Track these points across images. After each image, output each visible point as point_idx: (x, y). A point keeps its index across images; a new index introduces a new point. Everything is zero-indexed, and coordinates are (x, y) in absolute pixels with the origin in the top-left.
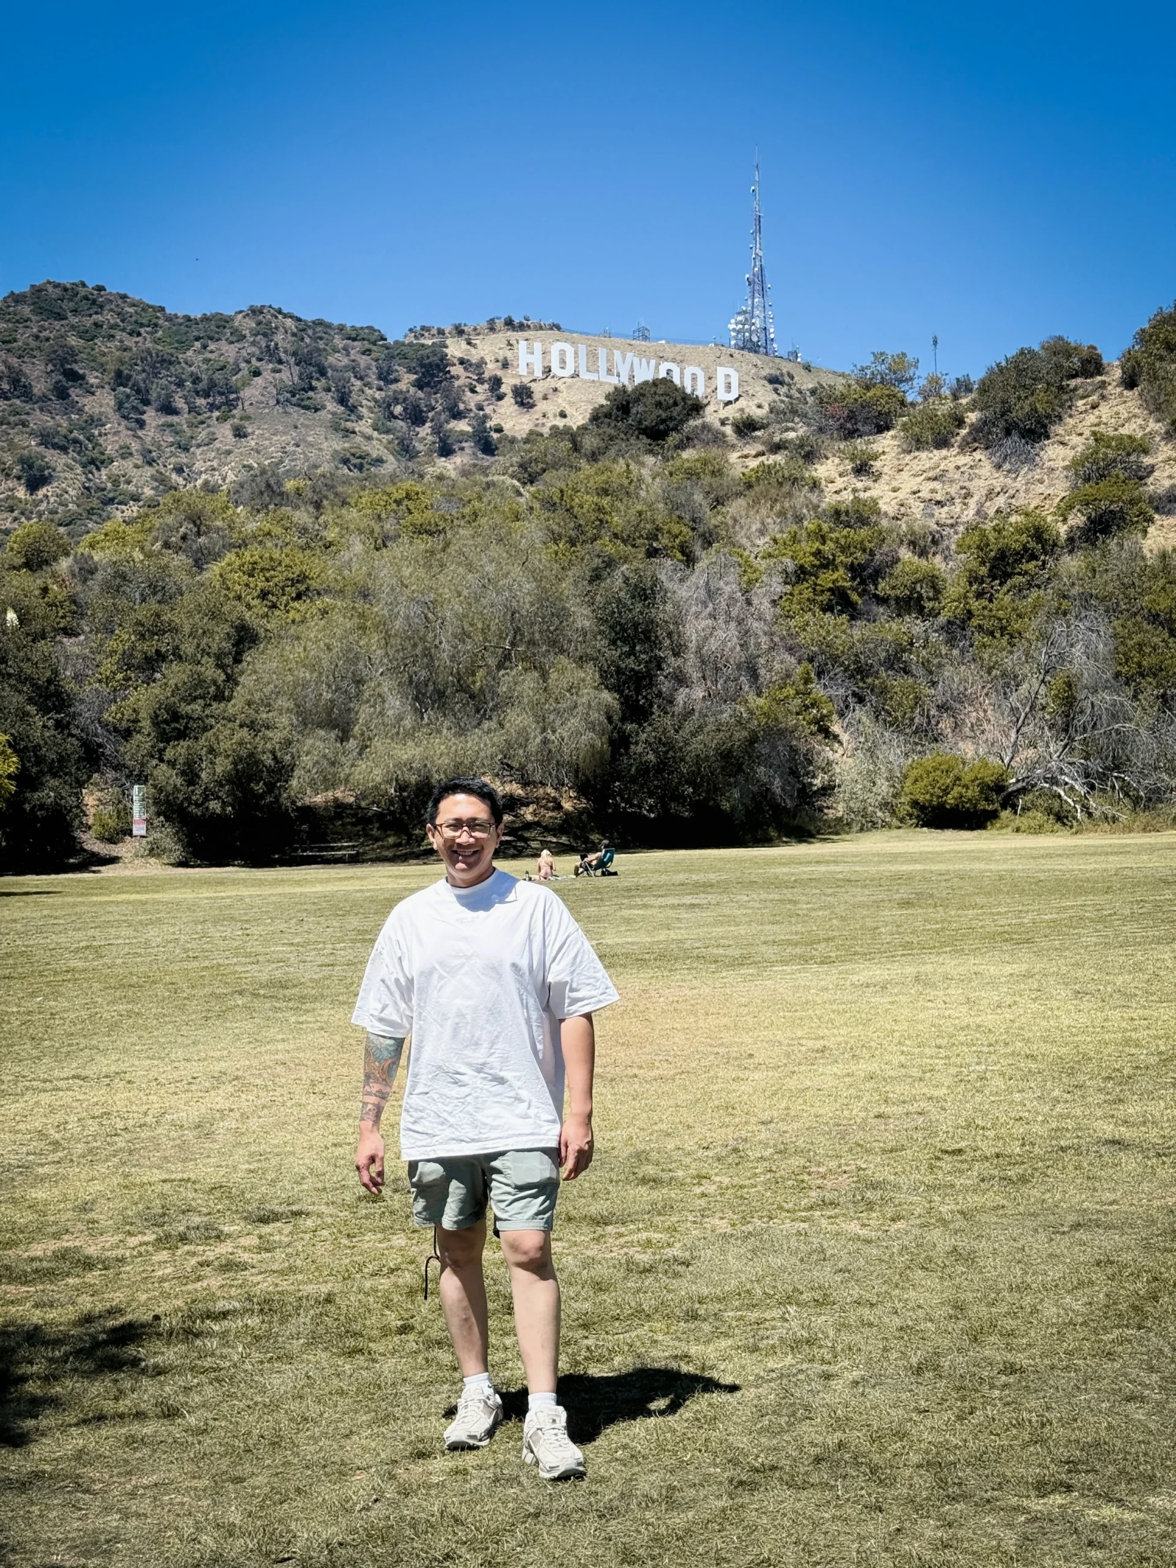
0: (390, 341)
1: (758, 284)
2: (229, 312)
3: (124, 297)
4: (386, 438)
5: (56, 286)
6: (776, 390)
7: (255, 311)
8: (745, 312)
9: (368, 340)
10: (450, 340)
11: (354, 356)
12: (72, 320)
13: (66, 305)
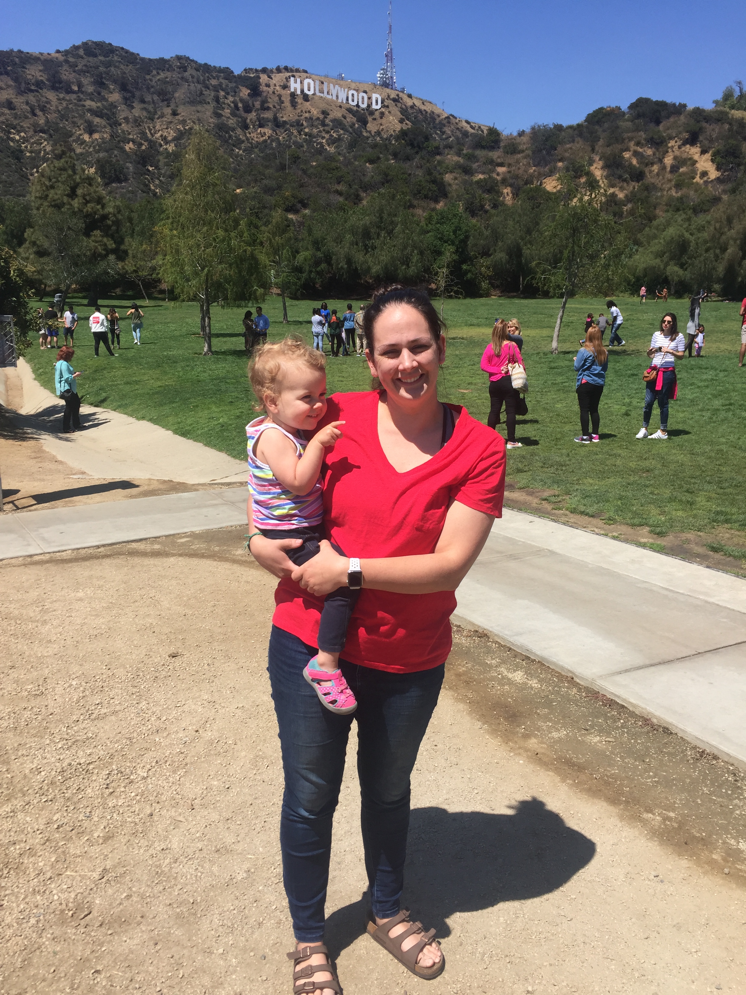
0: (236, 73)
1: (389, 57)
2: (167, 57)
3: (122, 48)
4: (235, 119)
5: (93, 42)
6: (396, 105)
7: (179, 58)
8: (384, 69)
9: (227, 73)
10: (261, 75)
11: (221, 80)
12: (101, 58)
13: (98, 51)
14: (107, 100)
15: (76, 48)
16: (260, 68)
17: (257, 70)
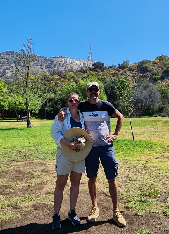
0: (48, 58)
5: (9, 51)
9: (45, 58)
10: (55, 59)
11: (43, 60)
12: (10, 55)
13: (10, 53)
14: (11, 65)
15: (4, 52)
16: (54, 57)
17: (53, 57)
